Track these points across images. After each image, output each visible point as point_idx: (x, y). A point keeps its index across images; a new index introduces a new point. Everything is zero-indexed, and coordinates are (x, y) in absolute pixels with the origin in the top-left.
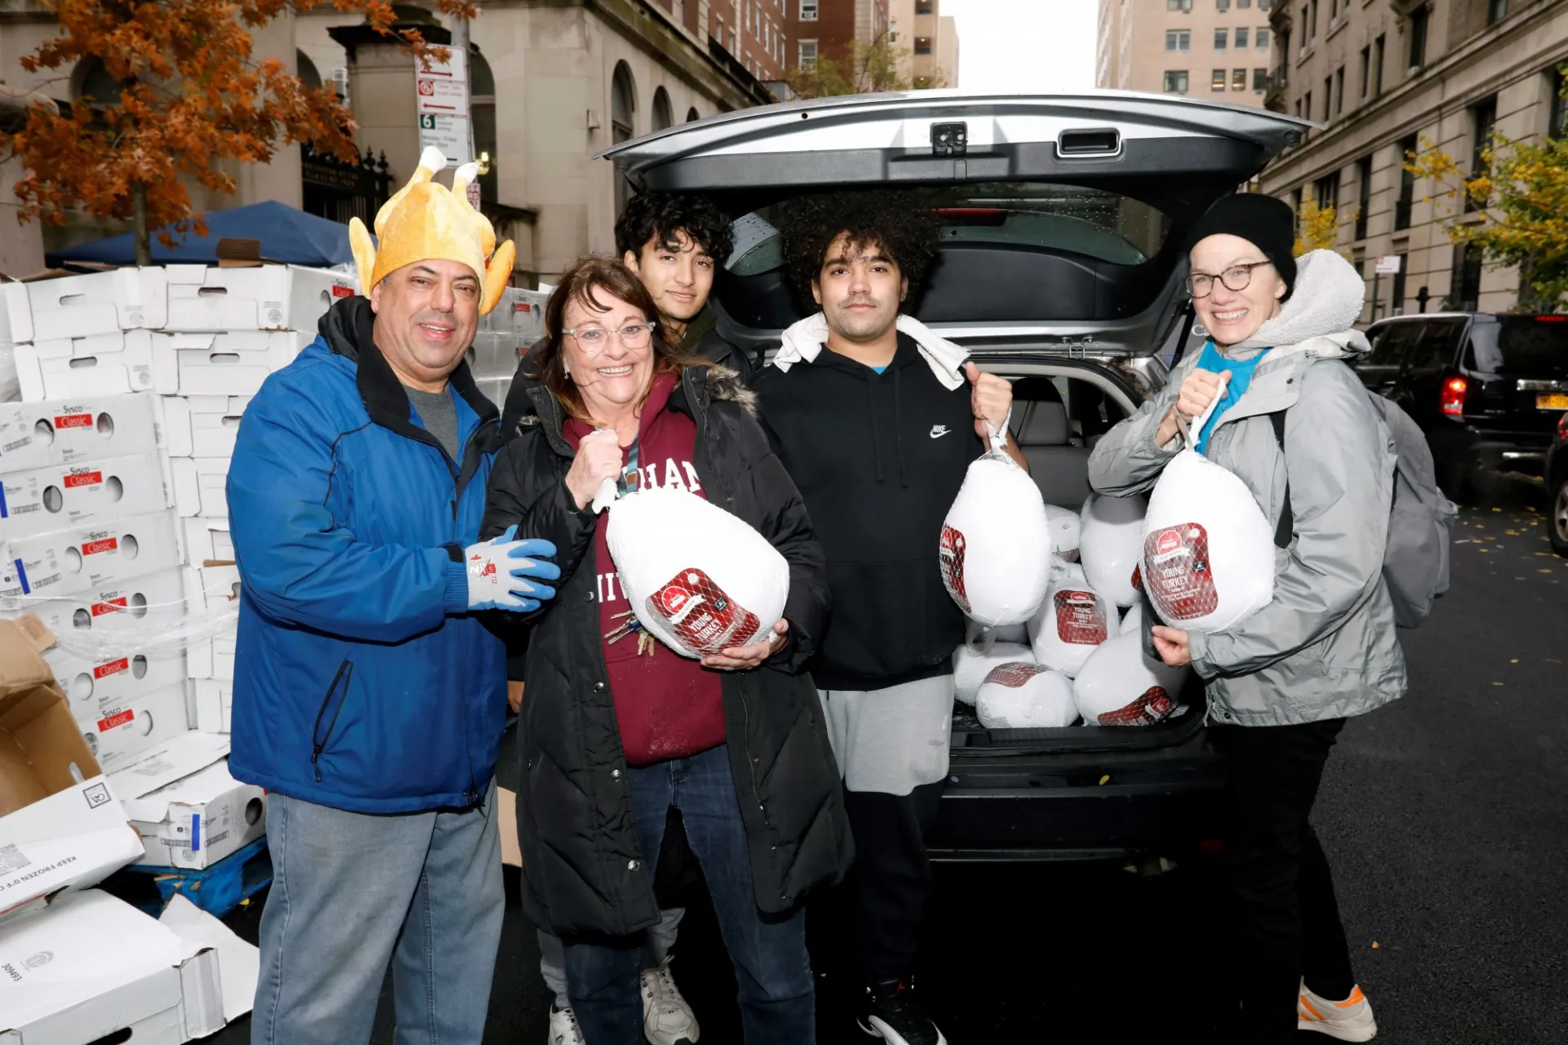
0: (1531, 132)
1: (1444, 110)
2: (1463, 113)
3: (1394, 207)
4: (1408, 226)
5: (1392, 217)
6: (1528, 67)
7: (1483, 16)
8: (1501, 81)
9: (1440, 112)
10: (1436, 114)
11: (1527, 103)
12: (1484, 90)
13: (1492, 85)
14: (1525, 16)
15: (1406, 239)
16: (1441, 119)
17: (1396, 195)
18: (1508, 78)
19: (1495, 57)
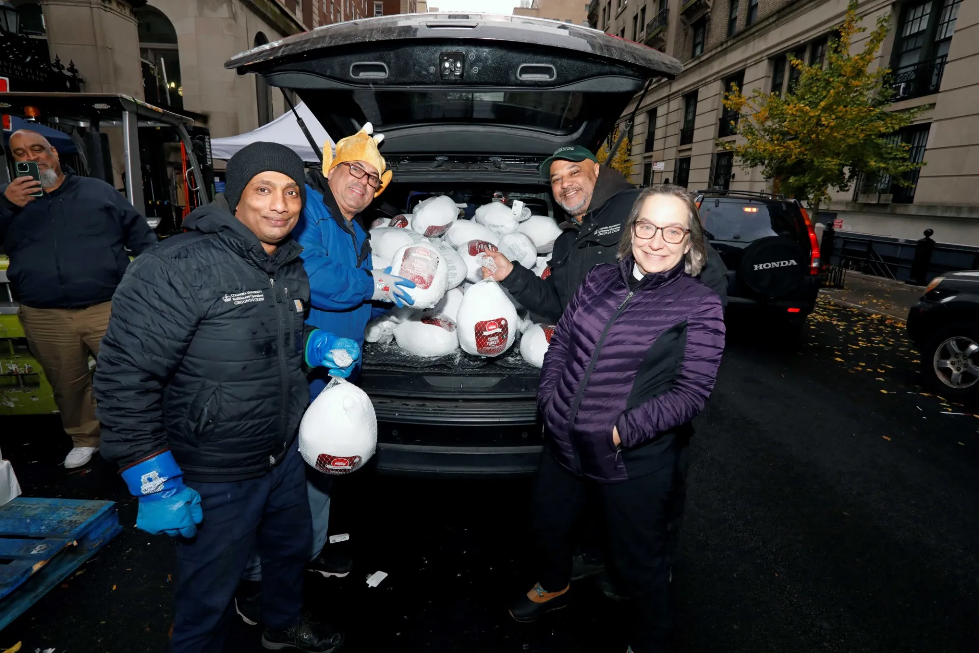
0: (716, 108)
1: (671, 97)
2: (681, 98)
3: (645, 142)
4: (652, 150)
5: (643, 147)
6: (715, 77)
7: (690, 54)
8: (700, 84)
9: (669, 98)
10: (667, 99)
11: (714, 94)
12: (692, 87)
13: (695, 86)
14: (714, 52)
15: (651, 157)
16: (669, 101)
17: (645, 136)
18: (704, 82)
19: (697, 72)
